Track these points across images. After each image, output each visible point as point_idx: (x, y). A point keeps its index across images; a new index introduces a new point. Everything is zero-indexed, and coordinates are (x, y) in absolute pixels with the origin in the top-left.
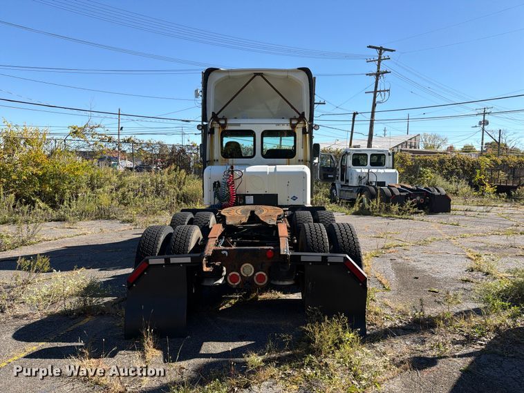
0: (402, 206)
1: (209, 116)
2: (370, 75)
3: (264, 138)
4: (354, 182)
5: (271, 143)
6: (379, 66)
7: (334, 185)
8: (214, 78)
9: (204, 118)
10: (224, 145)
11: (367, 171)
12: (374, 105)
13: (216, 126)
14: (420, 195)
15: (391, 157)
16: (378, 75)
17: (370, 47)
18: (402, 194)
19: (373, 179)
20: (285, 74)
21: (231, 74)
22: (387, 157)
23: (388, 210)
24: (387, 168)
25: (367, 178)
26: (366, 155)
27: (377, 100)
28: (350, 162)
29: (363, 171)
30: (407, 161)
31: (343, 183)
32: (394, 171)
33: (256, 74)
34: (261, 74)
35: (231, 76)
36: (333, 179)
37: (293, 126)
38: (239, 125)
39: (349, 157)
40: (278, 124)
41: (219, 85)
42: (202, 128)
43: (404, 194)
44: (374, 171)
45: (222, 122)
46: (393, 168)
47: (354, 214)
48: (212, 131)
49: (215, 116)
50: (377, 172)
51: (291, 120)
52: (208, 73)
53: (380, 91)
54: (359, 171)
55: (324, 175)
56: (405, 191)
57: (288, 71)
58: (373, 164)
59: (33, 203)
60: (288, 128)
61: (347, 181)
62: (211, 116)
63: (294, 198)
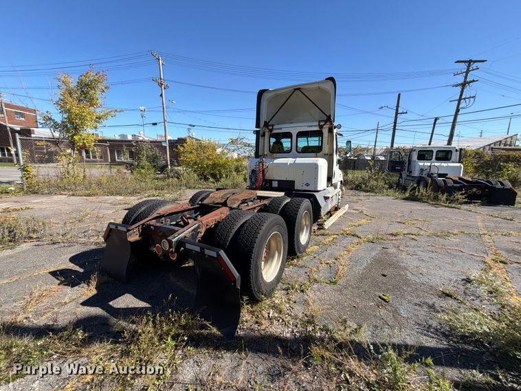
0: (450, 196)
1: (262, 124)
2: (457, 86)
3: (299, 139)
4: (416, 173)
5: (302, 143)
6: (466, 77)
7: (401, 174)
8: (266, 97)
9: (258, 126)
10: (272, 144)
11: (429, 164)
12: (458, 110)
13: (267, 130)
14: (477, 187)
15: (458, 153)
16: (463, 85)
17: (458, 62)
18: (455, 185)
19: (434, 171)
20: (317, 85)
21: (278, 92)
22: (454, 153)
23: (436, 198)
24: (453, 162)
25: (428, 170)
26: (432, 151)
27: (461, 106)
28: (415, 156)
29: (426, 164)
30: (484, 157)
31: (408, 174)
32: (459, 165)
33: (296, 89)
34: (299, 89)
35: (277, 94)
36: (400, 171)
37: (321, 127)
38: (281, 129)
39: (415, 153)
40: (312, 126)
41: (270, 101)
42: (257, 133)
43: (458, 185)
44: (437, 164)
45: (270, 128)
46: (459, 162)
47: (404, 199)
48: (264, 135)
49: (266, 124)
50: (440, 166)
51: (319, 122)
52: (261, 93)
53: (465, 99)
54: (421, 164)
55: (392, 167)
56: (461, 183)
57: (319, 83)
58: (438, 159)
59: (208, 179)
60: (317, 128)
61: (411, 172)
62: (263, 124)
63: (307, 185)
